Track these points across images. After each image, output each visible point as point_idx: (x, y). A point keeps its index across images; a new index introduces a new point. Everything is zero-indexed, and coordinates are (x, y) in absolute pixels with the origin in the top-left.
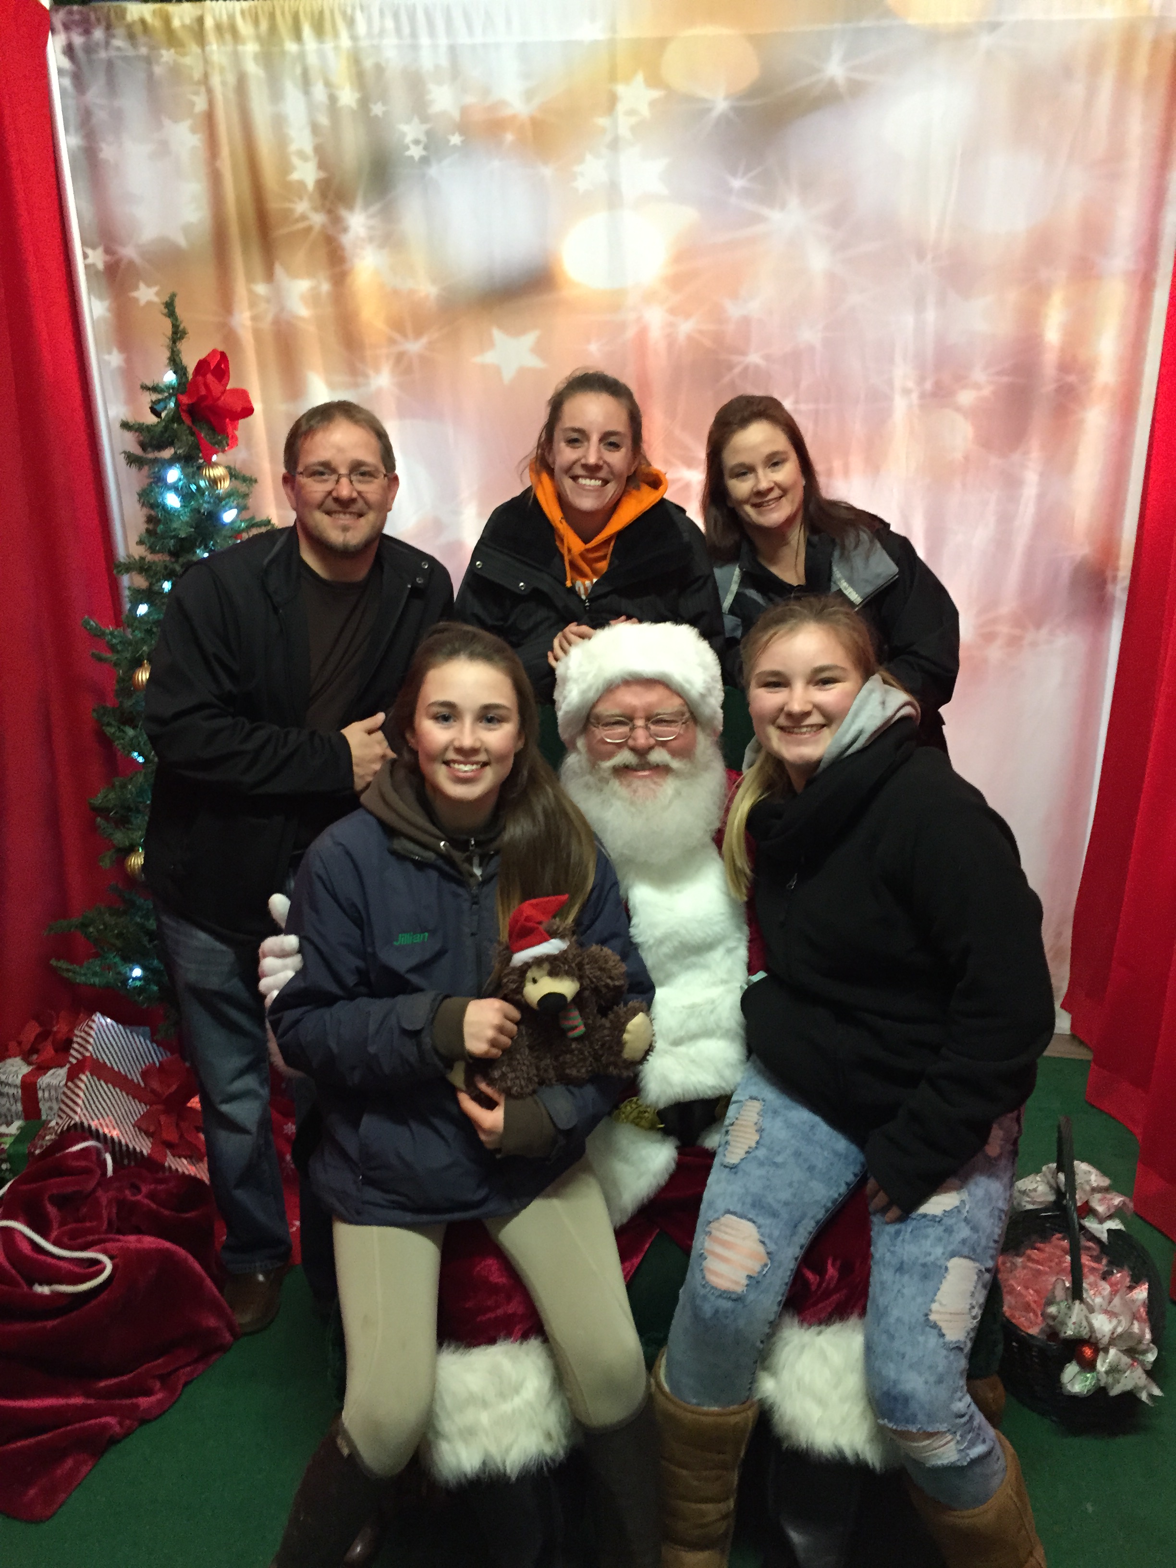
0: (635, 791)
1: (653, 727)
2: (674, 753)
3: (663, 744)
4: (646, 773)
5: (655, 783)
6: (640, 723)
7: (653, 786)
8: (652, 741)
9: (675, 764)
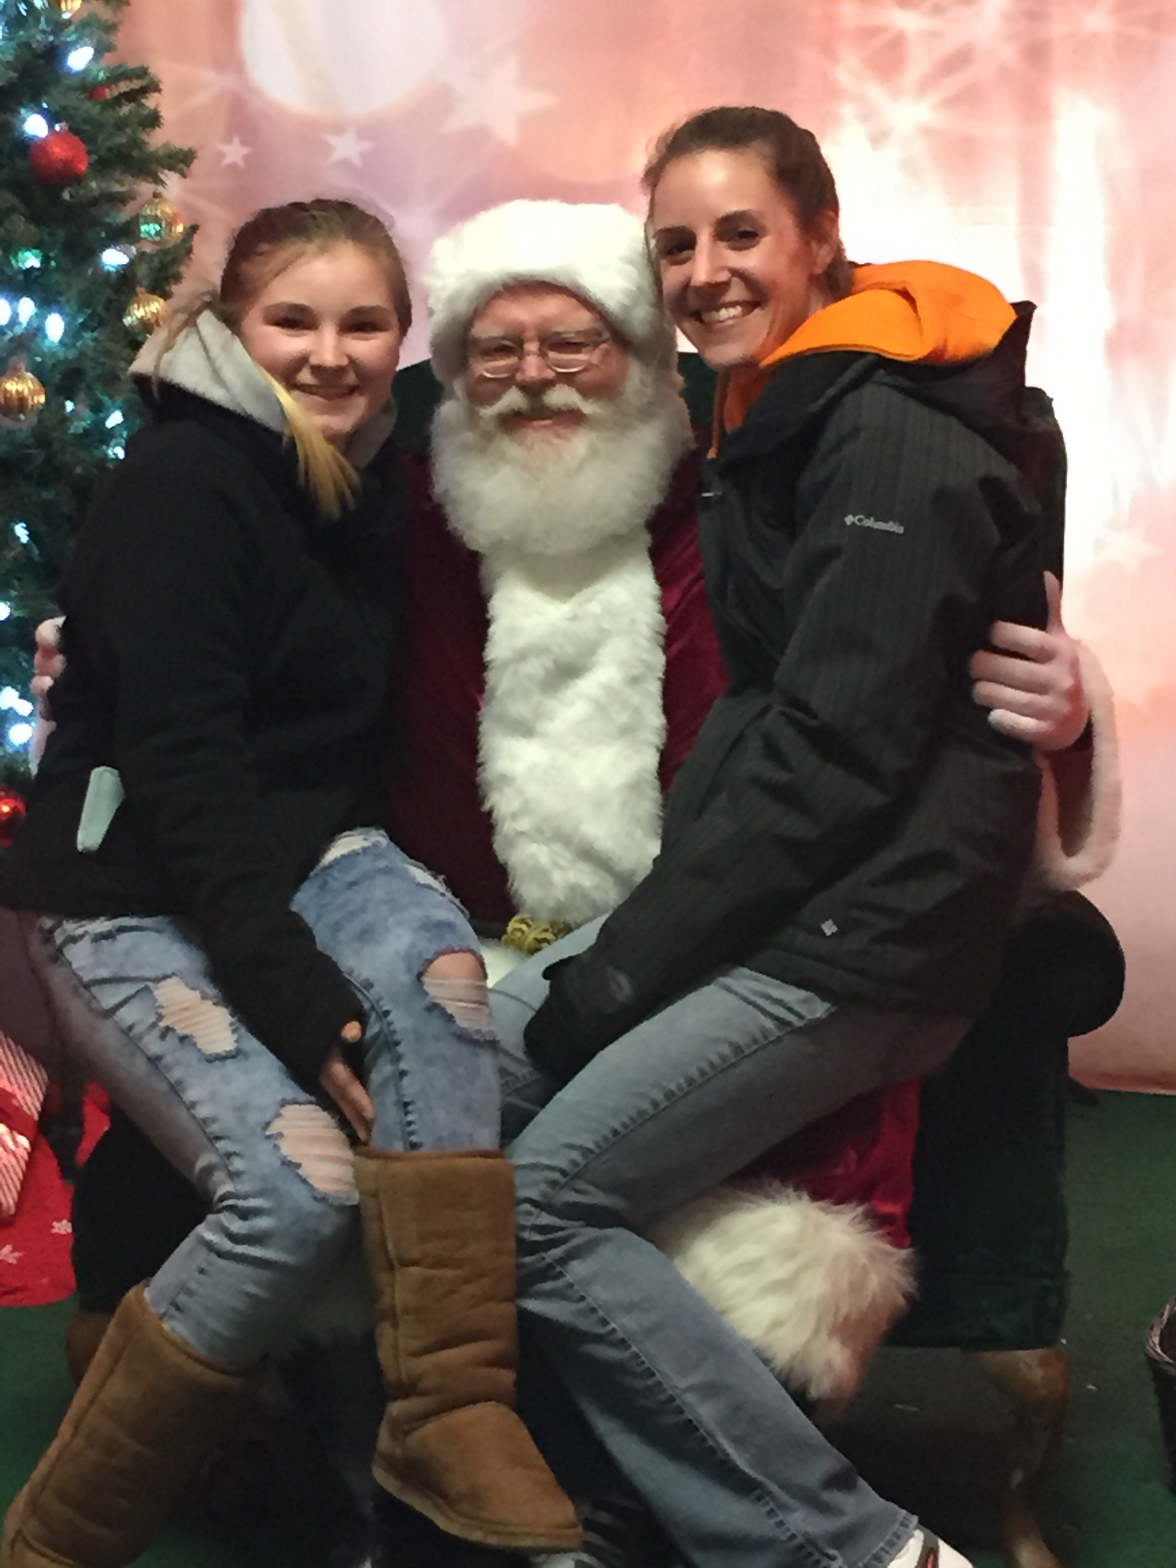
0: (530, 449)
1: (552, 355)
2: (586, 392)
3: (568, 379)
4: (547, 422)
5: (559, 436)
6: (532, 347)
7: (556, 441)
8: (550, 374)
9: (588, 408)
